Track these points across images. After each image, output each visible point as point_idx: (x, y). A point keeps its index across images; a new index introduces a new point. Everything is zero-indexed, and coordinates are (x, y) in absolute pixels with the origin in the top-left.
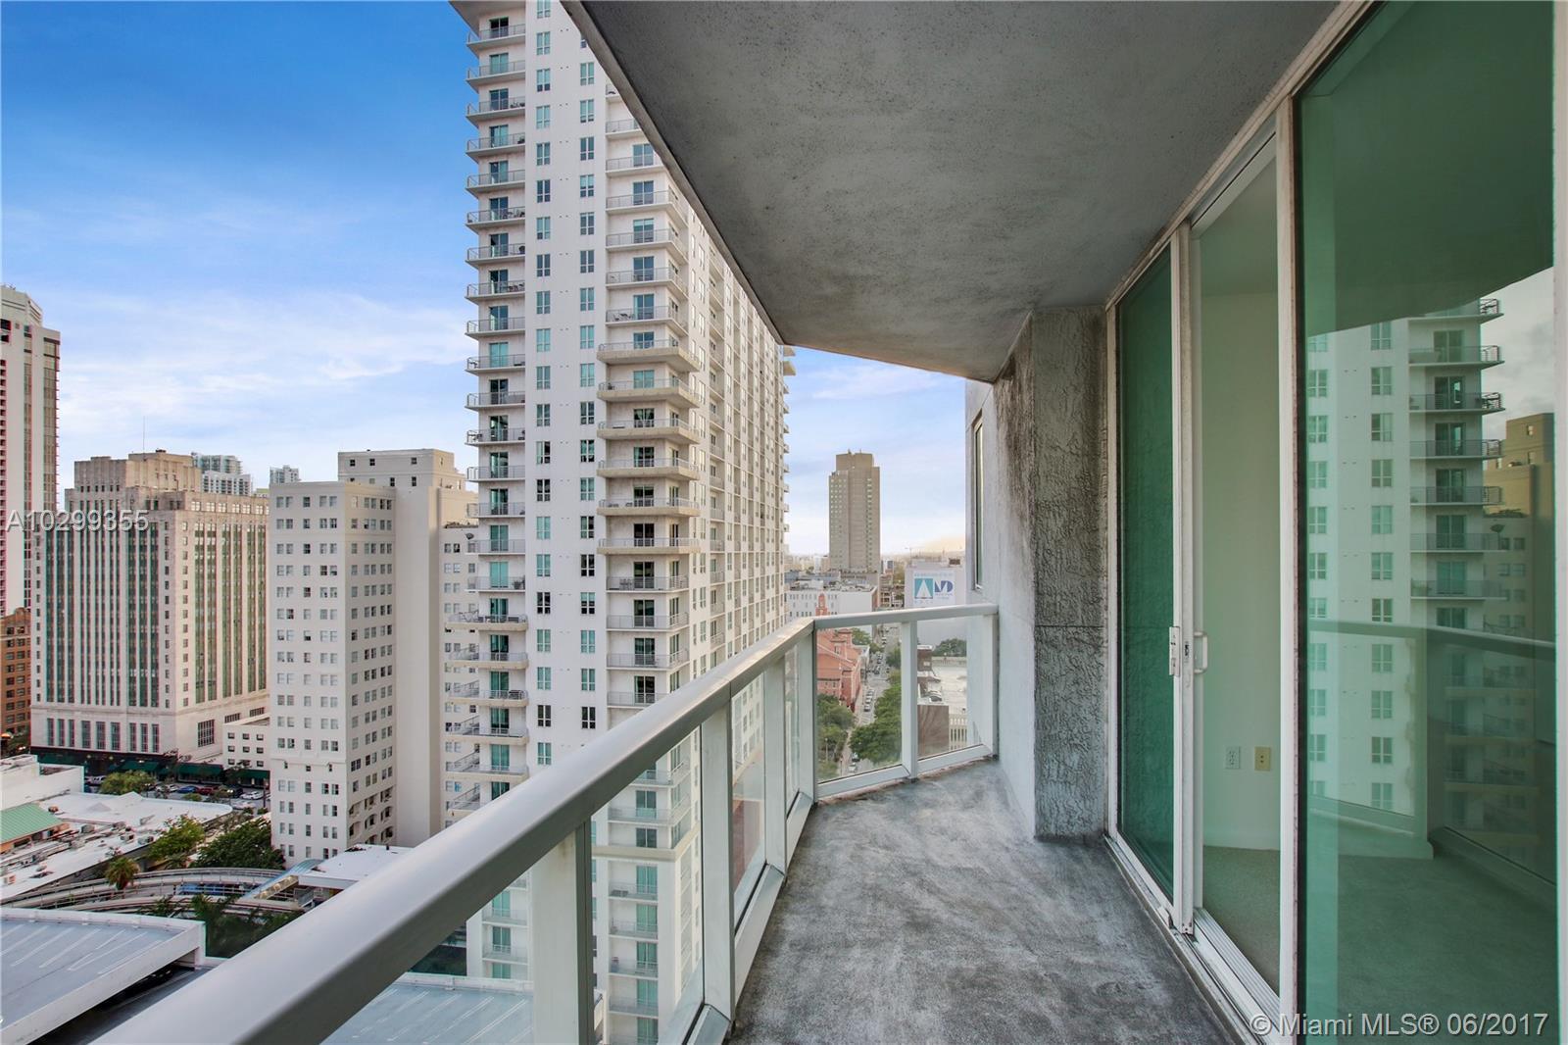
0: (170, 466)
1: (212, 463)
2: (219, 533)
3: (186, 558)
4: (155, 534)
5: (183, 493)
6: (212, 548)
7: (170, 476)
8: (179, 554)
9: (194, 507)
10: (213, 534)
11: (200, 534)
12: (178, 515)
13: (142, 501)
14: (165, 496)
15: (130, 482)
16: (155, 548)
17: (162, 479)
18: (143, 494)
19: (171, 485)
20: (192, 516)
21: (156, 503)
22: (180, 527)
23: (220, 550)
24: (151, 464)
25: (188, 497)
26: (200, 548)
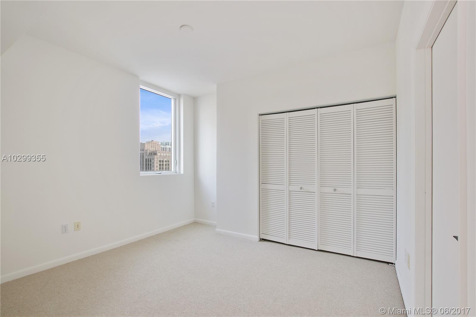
0: (154, 144)
1: (167, 144)
2: (164, 161)
3: (157, 167)
4: (151, 161)
5: (157, 151)
6: (163, 165)
7: (154, 147)
8: (155, 166)
9: (159, 154)
10: (163, 161)
11: (160, 161)
12: (156, 156)
13: (148, 153)
14: (153, 152)
15: (146, 149)
16: (151, 165)
17: (152, 147)
18: (148, 151)
19: (154, 149)
20: (159, 157)
21: (151, 153)
22: (156, 160)
23: (164, 165)
24: (150, 144)
25: (158, 152)
26: (160, 165)
